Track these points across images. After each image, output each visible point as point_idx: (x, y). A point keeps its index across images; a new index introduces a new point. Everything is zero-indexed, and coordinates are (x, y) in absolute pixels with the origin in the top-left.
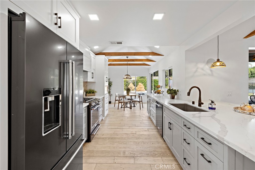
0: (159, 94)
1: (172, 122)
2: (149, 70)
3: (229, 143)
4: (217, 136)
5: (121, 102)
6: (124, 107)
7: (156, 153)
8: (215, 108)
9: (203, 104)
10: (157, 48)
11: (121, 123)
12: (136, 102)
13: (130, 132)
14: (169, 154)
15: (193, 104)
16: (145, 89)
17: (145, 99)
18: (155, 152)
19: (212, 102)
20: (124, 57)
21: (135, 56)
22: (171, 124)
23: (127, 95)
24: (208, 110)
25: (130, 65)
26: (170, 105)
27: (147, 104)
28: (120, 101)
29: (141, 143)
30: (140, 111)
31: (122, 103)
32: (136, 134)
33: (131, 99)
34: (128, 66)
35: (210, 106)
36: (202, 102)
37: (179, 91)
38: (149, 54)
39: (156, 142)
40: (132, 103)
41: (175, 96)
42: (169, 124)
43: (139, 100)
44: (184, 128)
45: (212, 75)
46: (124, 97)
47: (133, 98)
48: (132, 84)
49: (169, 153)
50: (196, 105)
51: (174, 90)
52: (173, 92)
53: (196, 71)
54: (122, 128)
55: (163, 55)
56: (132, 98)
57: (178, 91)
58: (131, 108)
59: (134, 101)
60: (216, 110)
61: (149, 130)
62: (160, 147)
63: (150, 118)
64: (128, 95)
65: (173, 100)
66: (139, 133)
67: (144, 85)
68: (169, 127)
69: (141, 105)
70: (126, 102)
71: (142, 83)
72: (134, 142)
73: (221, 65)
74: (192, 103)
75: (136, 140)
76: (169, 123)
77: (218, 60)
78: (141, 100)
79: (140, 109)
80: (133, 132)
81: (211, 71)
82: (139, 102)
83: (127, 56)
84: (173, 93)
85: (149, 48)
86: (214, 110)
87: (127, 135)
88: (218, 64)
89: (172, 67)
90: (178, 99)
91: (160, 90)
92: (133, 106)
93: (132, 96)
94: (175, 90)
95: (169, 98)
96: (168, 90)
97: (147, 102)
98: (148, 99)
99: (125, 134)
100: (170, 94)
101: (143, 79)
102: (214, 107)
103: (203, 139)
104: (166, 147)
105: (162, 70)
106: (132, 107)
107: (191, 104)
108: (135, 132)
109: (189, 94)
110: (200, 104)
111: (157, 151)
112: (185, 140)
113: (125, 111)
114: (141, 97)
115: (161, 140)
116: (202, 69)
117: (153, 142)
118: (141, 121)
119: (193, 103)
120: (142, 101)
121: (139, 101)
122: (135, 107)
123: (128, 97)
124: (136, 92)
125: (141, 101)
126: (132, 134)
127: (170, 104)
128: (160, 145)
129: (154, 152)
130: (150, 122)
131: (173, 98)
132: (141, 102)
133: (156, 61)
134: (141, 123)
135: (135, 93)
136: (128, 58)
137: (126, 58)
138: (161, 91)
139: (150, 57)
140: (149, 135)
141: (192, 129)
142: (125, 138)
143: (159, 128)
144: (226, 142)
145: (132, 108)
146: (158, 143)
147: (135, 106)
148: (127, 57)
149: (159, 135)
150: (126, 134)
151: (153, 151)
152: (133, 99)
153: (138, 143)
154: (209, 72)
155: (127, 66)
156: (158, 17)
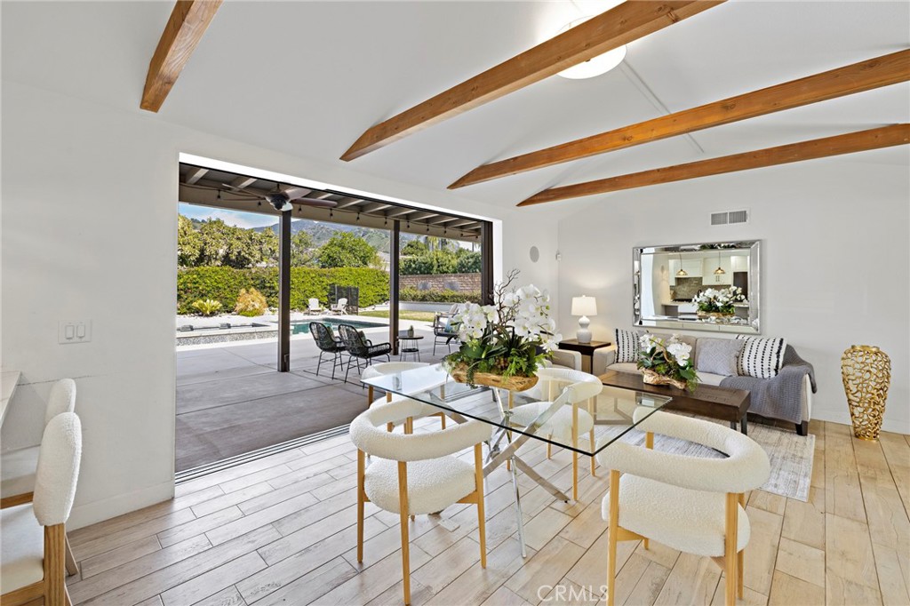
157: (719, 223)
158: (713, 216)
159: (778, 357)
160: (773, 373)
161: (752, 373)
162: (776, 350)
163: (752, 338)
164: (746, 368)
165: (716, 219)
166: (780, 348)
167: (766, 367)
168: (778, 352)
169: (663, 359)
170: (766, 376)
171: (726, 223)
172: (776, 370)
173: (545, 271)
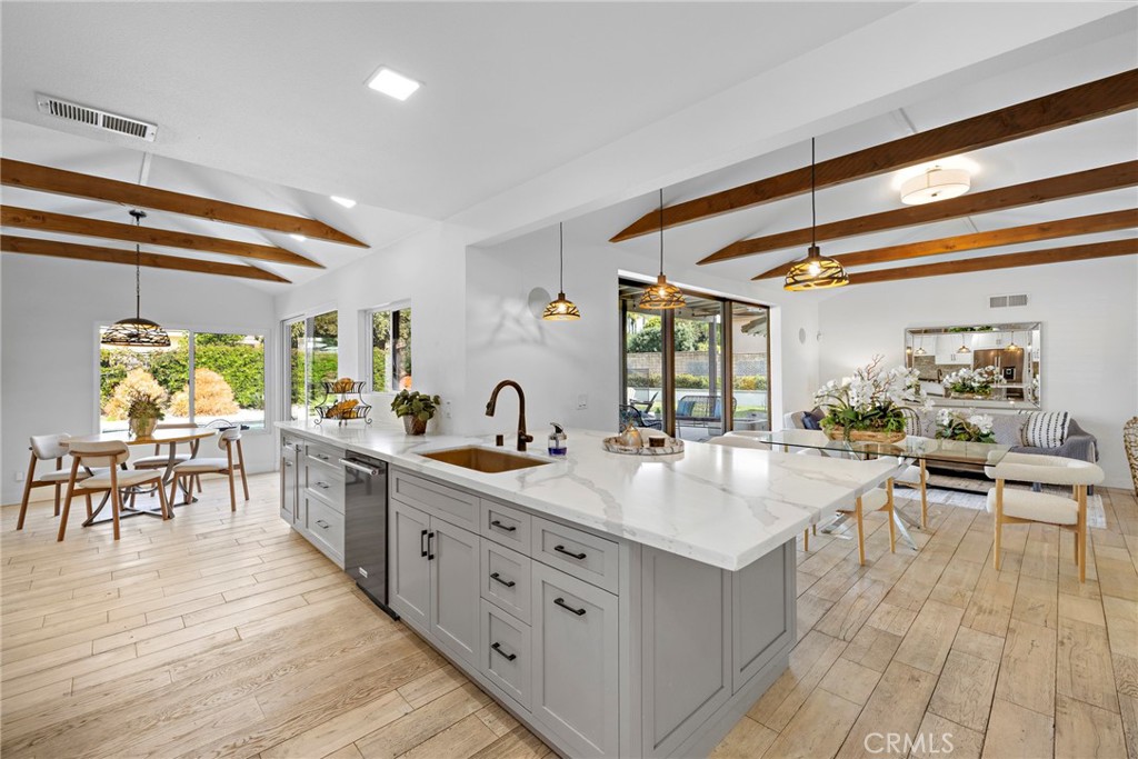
0: (346, 418)
1: (433, 527)
2: (275, 301)
3: (634, 534)
4: (606, 524)
5: (88, 492)
6: (115, 520)
7: (370, 682)
8: (565, 449)
9: (530, 439)
10: (343, 205)
11: (111, 619)
12: (197, 473)
13: (195, 648)
14: (423, 665)
15: (498, 444)
16: (236, 403)
17: (263, 452)
18: (365, 681)
19: (559, 430)
20: (119, 213)
21: (211, 218)
22: (431, 535)
23: (138, 442)
24: (546, 457)
25: (155, 261)
26: (425, 461)
27: (277, 478)
28: (77, 486)
29: (281, 673)
30: (233, 517)
31: (92, 495)
32: (241, 640)
33: (171, 463)
34: (141, 267)
35: (553, 444)
36: (527, 433)
37: (442, 399)
38: (297, 226)
39: (358, 637)
40: (173, 480)
41: (425, 423)
42: (426, 536)
43: (227, 460)
44: (495, 534)
45: (541, 343)
46: (116, 454)
47: (183, 453)
48: (149, 376)
49: (424, 660)
50: (510, 446)
51: (421, 400)
52: (421, 404)
53: (500, 327)
54: (134, 640)
55: (368, 247)
56: (177, 456)
57: (437, 399)
58: (170, 516)
59: (184, 474)
60: (567, 455)
61: (311, 598)
62: (382, 653)
63: (300, 539)
64: (143, 438)
65: (419, 439)
66: (259, 632)
67: (229, 378)
68: (425, 549)
69: (238, 484)
70: (128, 488)
71: (220, 369)
72: (239, 683)
73: (569, 314)
74: (495, 443)
75: (253, 672)
76: (424, 532)
77: (562, 297)
78: (235, 461)
79: (234, 509)
80: (220, 639)
81: (540, 328)
82: (222, 471)
83: (138, 209)
84: (419, 412)
85: (301, 196)
86: (561, 456)
87: (181, 668)
88: (562, 307)
89: (409, 300)
90: (438, 432)
91: (356, 402)
92: (182, 501)
93: (173, 443)
94: (425, 400)
95: (401, 434)
96: (396, 399)
97: (278, 466)
98: (290, 449)
99: (167, 668)
100: (407, 414)
101: (222, 347)
102: (561, 445)
103: (560, 549)
104: (408, 640)
105: (359, 311)
106: (176, 506)
107: (491, 445)
108: (233, 635)
109: (491, 410)
110: (523, 441)
111: (374, 674)
112: (495, 576)
113: (123, 539)
114: (234, 445)
115: (378, 622)
116: (518, 321)
117: (344, 646)
118: (251, 571)
119: (500, 440)
120: (241, 466)
121: (226, 465)
122: (193, 506)
123: (146, 453)
124: (192, 419)
125: (236, 467)
126: (215, 648)
127: (419, 454)
128: (378, 642)
129: (359, 684)
130: (304, 559)
131: (418, 430)
132: (237, 472)
133: (324, 265)
134: (257, 576)
135: (193, 426)
136: (143, 223)
137: (130, 220)
138: (360, 404)
139: (298, 241)
140: (315, 622)
141: (522, 530)
142: (167, 687)
143: (363, 572)
144: (629, 532)
145: (175, 510)
146: (369, 636)
147: (195, 500)
148: (138, 216)
149: (365, 602)
150: (169, 664)
151: (356, 680)
152: (182, 460)
153: (264, 678)
154: (534, 330)
155: (134, 267)
156: (394, 85)
157: (998, 306)
158: (992, 299)
159: (1063, 428)
160: (1058, 443)
161: (1038, 443)
162: (1060, 422)
163: (1036, 413)
164: (1031, 440)
165: (995, 302)
166: (1065, 421)
167: (1051, 437)
168: (1063, 424)
169: (963, 429)
170: (1052, 445)
171: (1005, 305)
172: (1061, 440)
173: (810, 352)
